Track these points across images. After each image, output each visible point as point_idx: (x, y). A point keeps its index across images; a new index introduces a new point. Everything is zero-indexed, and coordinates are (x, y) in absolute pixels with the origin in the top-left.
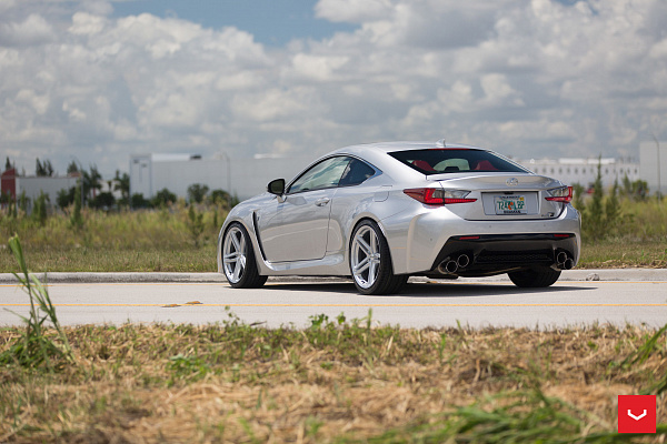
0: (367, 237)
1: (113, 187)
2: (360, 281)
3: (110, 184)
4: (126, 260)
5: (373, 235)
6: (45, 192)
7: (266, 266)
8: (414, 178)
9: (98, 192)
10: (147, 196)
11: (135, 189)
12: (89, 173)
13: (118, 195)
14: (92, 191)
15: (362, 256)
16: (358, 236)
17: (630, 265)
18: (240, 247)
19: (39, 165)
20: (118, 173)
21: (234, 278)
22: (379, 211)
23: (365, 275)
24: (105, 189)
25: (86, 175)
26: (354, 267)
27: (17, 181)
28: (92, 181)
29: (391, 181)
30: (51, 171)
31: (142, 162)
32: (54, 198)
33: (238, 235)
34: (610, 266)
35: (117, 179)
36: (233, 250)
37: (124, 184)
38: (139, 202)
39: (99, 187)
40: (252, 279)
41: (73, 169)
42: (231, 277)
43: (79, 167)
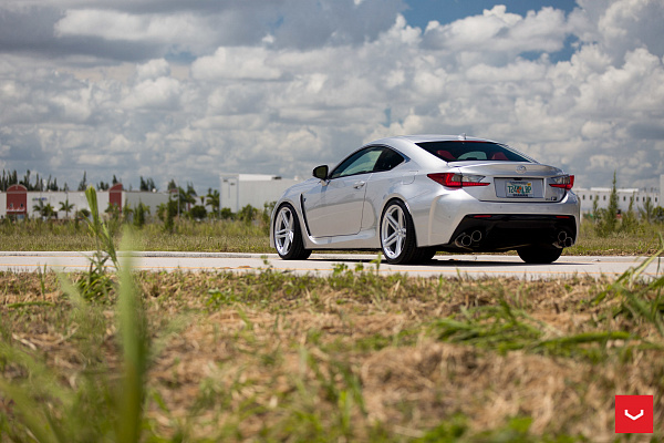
0: (395, 215)
1: (205, 202)
2: (388, 253)
3: (203, 200)
4: (198, 242)
5: (401, 212)
6: (145, 204)
7: (311, 241)
8: (437, 164)
9: (192, 206)
10: (233, 211)
11: (224, 204)
12: (186, 190)
13: (209, 209)
14: (187, 205)
15: (391, 231)
16: (388, 214)
17: (629, 253)
18: (289, 224)
19: (143, 182)
20: (210, 190)
21: (283, 250)
22: (406, 192)
23: (393, 247)
24: (199, 203)
25: (182, 191)
26: (384, 241)
27: (123, 194)
28: (187, 196)
29: (417, 166)
30: (153, 187)
31: (231, 181)
32: (154, 210)
33: (288, 214)
34: (611, 254)
35: (210, 196)
36: (283, 227)
37: (215, 200)
38: (227, 214)
39: (194, 202)
40: (299, 251)
41: (172, 186)
42: (281, 250)
43: (177, 185)
